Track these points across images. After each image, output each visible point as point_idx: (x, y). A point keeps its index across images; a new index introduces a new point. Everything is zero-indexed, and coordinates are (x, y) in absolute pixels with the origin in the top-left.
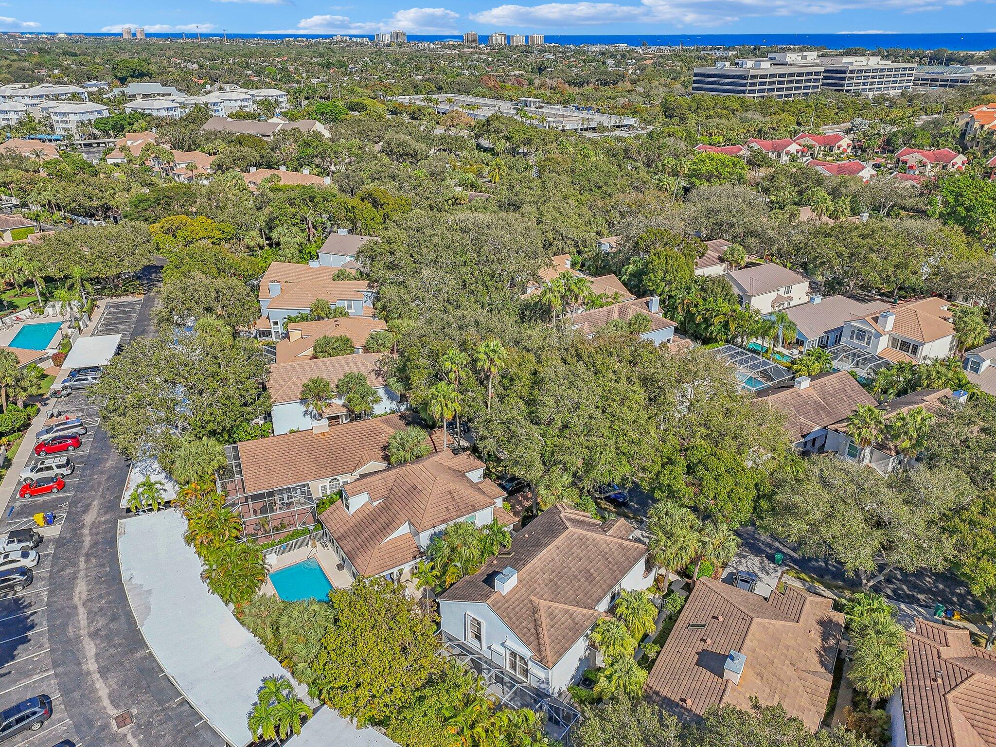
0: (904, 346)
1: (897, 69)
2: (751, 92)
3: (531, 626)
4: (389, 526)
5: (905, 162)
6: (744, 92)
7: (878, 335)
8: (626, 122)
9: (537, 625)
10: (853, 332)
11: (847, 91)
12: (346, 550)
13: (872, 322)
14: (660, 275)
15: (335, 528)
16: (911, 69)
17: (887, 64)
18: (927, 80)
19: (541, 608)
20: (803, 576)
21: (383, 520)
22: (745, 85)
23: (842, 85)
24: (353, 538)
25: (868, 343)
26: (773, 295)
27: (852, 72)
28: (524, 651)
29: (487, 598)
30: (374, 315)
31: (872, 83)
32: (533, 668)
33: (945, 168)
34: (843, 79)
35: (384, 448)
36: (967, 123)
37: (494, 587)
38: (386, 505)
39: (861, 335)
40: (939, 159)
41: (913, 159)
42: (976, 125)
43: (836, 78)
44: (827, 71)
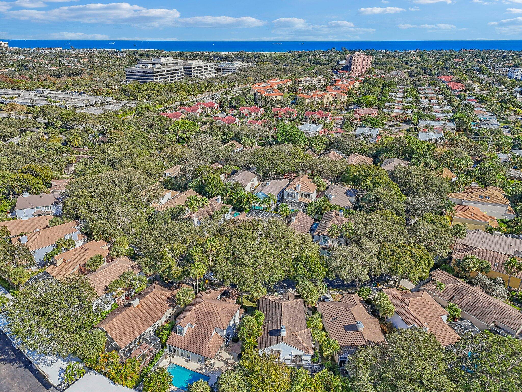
0: (306, 196)
1: (210, 66)
2: (156, 79)
3: (298, 343)
4: (207, 334)
5: (243, 113)
6: (153, 79)
7: (297, 194)
8: (108, 100)
9: (300, 342)
10: (288, 194)
11: (194, 76)
12: (194, 352)
13: (294, 189)
14: (214, 186)
15: (180, 345)
16: (215, 65)
17: (205, 63)
18: (220, 69)
19: (297, 335)
20: (335, 289)
21: (202, 332)
22: (153, 76)
23: (191, 74)
24: (193, 345)
25: (294, 197)
26: (250, 184)
27: (194, 68)
28: (300, 353)
29: (281, 340)
30: (84, 238)
31: (202, 72)
32: (305, 358)
33: (257, 114)
34: (191, 71)
35: (167, 302)
36: (255, 93)
37: (280, 335)
38: (199, 325)
39: (291, 194)
40: (255, 111)
41: (246, 111)
42: (259, 94)
43: (188, 71)
44: (184, 68)
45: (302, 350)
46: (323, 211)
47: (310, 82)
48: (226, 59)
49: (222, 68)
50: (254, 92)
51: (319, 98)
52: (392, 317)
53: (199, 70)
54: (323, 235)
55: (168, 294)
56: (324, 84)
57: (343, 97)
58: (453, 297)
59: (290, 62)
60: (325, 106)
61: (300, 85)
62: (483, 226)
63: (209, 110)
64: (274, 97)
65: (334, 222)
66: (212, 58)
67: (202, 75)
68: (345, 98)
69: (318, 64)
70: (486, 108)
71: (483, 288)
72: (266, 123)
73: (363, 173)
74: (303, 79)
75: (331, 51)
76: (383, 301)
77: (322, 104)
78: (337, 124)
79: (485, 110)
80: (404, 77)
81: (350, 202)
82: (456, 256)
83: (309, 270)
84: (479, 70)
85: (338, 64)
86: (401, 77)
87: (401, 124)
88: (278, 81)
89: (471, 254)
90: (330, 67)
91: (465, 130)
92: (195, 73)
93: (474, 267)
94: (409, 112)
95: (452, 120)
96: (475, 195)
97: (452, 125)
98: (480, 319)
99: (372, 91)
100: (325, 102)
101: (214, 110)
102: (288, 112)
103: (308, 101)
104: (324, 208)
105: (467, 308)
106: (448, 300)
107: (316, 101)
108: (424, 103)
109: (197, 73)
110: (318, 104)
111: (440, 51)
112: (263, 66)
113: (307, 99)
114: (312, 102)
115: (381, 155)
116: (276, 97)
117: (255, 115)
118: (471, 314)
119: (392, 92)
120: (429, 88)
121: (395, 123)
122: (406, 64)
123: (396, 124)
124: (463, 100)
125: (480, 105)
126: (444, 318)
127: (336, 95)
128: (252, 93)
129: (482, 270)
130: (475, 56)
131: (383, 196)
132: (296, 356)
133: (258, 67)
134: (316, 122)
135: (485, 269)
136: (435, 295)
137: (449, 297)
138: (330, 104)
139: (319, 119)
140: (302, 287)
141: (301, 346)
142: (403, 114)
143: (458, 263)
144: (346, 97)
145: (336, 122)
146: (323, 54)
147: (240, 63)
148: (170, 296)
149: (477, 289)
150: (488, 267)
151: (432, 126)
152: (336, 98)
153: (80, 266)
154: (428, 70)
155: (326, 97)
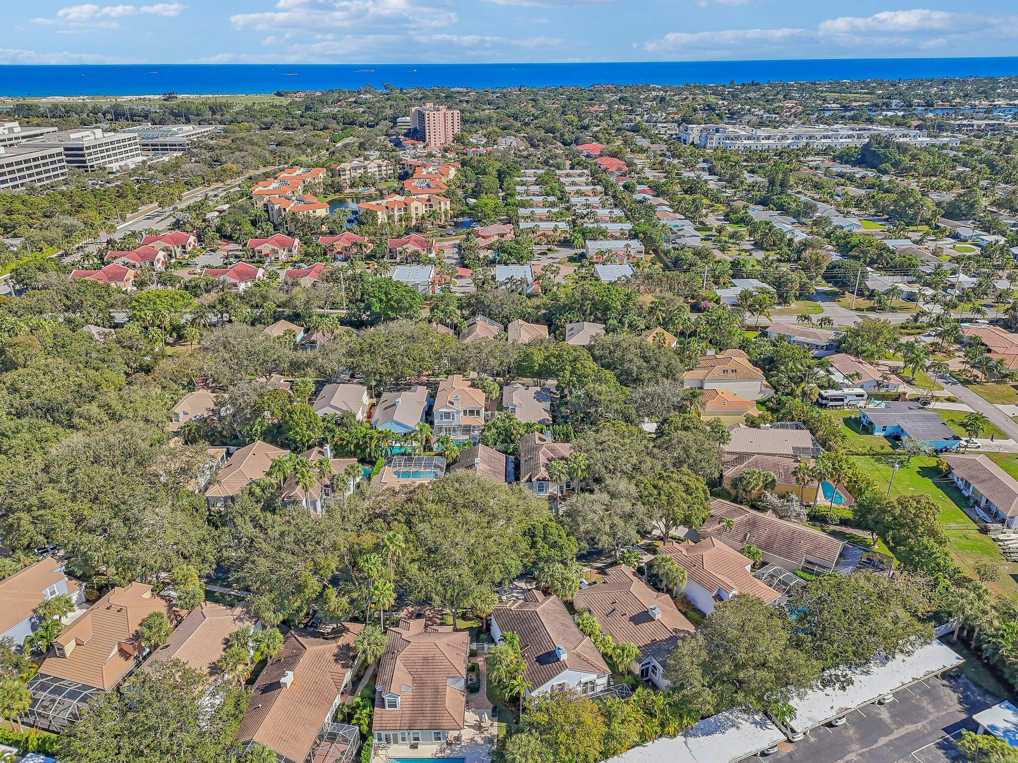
0: (472, 412)
1: (123, 140)
3: (584, 663)
4: (438, 693)
9: (586, 660)
10: (441, 415)
11: (92, 167)
12: (422, 728)
13: (451, 406)
15: (396, 725)
17: (112, 136)
19: (579, 652)
21: (428, 692)
23: (83, 161)
24: (421, 718)
25: (453, 419)
26: (361, 408)
27: (88, 148)
28: (592, 677)
29: (564, 667)
30: (80, 585)
31: (109, 156)
32: (598, 682)
33: (290, 251)
34: (83, 155)
35: (336, 661)
36: (265, 205)
37: (558, 660)
38: (419, 683)
39: (447, 415)
40: (283, 245)
41: (266, 248)
42: (276, 207)
43: (75, 154)
44: (66, 149)
45: (594, 672)
46: (513, 437)
47: (362, 171)
48: (146, 117)
49: (150, 142)
50: (262, 203)
51: (400, 209)
52: (684, 586)
53: (102, 152)
54: (538, 480)
55: (332, 647)
56: (389, 172)
57: (442, 203)
58: (746, 535)
59: (296, 121)
60: (414, 222)
61: (342, 177)
62: (742, 418)
63: (179, 250)
64: (311, 212)
65: (545, 454)
66: (109, 116)
67: (110, 162)
68: (446, 205)
69: (352, 123)
70: (671, 206)
71: (775, 511)
72: (328, 274)
73: (553, 360)
74: (346, 165)
75: (366, 92)
76: (668, 566)
77: (408, 219)
78: (448, 258)
79: (671, 210)
80: (524, 150)
81: (545, 410)
82: (730, 473)
83: (554, 545)
84: (636, 130)
85: (395, 123)
86: (519, 150)
87: (556, 248)
88: (298, 172)
89: (747, 466)
90: (381, 131)
91: (655, 251)
92: (92, 160)
93: (757, 485)
94: (563, 225)
95: (634, 236)
96: (718, 369)
97: (636, 245)
98: (786, 557)
99: (485, 185)
100: (413, 215)
101: (189, 249)
102: (355, 244)
103: (382, 217)
104: (515, 432)
105: (767, 546)
106: (741, 541)
107: (396, 214)
108: (579, 205)
109: (97, 159)
110: (400, 220)
111: (561, 90)
112: (243, 134)
113: (379, 213)
114: (389, 217)
115: (557, 318)
116: (314, 212)
117: (285, 253)
118: (774, 553)
119: (518, 184)
120: (574, 171)
121: (546, 247)
122: (516, 119)
123: (549, 250)
124: (632, 192)
125: (661, 200)
126: (748, 568)
127: (429, 200)
128: (260, 205)
129: (766, 487)
130: (619, 100)
131: (602, 398)
132: (586, 683)
133: (233, 136)
134: (415, 259)
135: (770, 485)
136: (723, 537)
137: (741, 537)
138: (423, 218)
139: (416, 254)
140: (552, 576)
141: (589, 666)
142: (555, 230)
143: (735, 483)
144: (448, 203)
145: (446, 255)
146: (353, 99)
147: (188, 130)
148: (336, 651)
149: (769, 516)
150: (774, 481)
151: (610, 251)
152: (431, 206)
153: (119, 644)
154: (557, 134)
155: (413, 205)
